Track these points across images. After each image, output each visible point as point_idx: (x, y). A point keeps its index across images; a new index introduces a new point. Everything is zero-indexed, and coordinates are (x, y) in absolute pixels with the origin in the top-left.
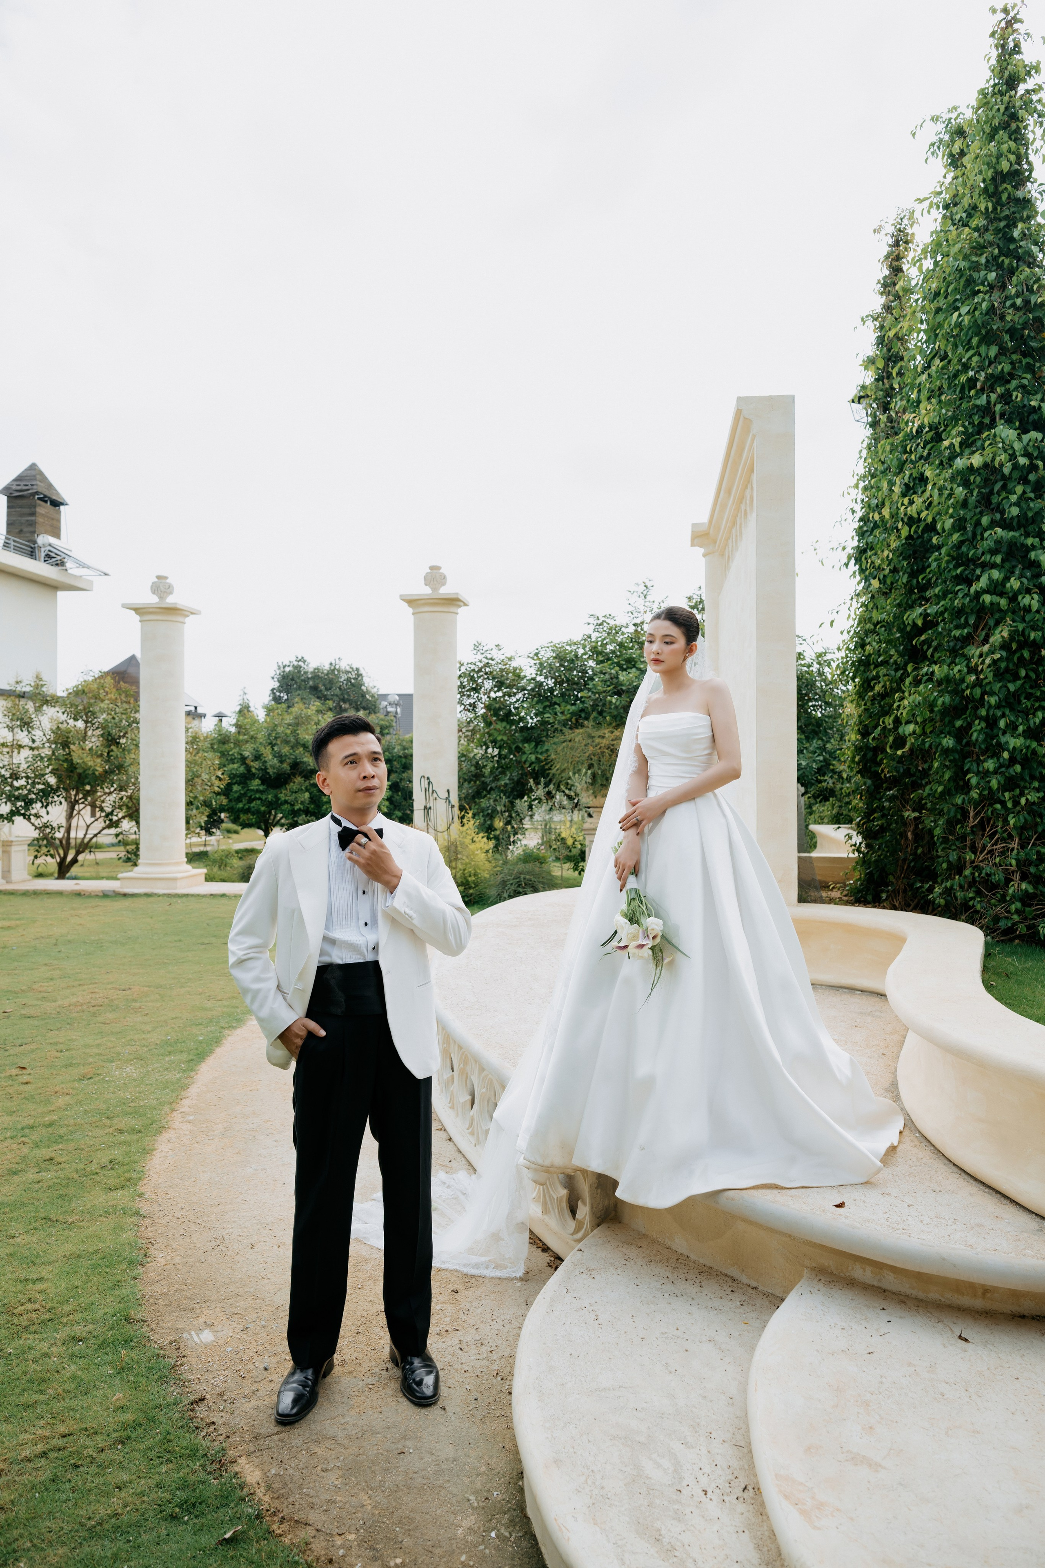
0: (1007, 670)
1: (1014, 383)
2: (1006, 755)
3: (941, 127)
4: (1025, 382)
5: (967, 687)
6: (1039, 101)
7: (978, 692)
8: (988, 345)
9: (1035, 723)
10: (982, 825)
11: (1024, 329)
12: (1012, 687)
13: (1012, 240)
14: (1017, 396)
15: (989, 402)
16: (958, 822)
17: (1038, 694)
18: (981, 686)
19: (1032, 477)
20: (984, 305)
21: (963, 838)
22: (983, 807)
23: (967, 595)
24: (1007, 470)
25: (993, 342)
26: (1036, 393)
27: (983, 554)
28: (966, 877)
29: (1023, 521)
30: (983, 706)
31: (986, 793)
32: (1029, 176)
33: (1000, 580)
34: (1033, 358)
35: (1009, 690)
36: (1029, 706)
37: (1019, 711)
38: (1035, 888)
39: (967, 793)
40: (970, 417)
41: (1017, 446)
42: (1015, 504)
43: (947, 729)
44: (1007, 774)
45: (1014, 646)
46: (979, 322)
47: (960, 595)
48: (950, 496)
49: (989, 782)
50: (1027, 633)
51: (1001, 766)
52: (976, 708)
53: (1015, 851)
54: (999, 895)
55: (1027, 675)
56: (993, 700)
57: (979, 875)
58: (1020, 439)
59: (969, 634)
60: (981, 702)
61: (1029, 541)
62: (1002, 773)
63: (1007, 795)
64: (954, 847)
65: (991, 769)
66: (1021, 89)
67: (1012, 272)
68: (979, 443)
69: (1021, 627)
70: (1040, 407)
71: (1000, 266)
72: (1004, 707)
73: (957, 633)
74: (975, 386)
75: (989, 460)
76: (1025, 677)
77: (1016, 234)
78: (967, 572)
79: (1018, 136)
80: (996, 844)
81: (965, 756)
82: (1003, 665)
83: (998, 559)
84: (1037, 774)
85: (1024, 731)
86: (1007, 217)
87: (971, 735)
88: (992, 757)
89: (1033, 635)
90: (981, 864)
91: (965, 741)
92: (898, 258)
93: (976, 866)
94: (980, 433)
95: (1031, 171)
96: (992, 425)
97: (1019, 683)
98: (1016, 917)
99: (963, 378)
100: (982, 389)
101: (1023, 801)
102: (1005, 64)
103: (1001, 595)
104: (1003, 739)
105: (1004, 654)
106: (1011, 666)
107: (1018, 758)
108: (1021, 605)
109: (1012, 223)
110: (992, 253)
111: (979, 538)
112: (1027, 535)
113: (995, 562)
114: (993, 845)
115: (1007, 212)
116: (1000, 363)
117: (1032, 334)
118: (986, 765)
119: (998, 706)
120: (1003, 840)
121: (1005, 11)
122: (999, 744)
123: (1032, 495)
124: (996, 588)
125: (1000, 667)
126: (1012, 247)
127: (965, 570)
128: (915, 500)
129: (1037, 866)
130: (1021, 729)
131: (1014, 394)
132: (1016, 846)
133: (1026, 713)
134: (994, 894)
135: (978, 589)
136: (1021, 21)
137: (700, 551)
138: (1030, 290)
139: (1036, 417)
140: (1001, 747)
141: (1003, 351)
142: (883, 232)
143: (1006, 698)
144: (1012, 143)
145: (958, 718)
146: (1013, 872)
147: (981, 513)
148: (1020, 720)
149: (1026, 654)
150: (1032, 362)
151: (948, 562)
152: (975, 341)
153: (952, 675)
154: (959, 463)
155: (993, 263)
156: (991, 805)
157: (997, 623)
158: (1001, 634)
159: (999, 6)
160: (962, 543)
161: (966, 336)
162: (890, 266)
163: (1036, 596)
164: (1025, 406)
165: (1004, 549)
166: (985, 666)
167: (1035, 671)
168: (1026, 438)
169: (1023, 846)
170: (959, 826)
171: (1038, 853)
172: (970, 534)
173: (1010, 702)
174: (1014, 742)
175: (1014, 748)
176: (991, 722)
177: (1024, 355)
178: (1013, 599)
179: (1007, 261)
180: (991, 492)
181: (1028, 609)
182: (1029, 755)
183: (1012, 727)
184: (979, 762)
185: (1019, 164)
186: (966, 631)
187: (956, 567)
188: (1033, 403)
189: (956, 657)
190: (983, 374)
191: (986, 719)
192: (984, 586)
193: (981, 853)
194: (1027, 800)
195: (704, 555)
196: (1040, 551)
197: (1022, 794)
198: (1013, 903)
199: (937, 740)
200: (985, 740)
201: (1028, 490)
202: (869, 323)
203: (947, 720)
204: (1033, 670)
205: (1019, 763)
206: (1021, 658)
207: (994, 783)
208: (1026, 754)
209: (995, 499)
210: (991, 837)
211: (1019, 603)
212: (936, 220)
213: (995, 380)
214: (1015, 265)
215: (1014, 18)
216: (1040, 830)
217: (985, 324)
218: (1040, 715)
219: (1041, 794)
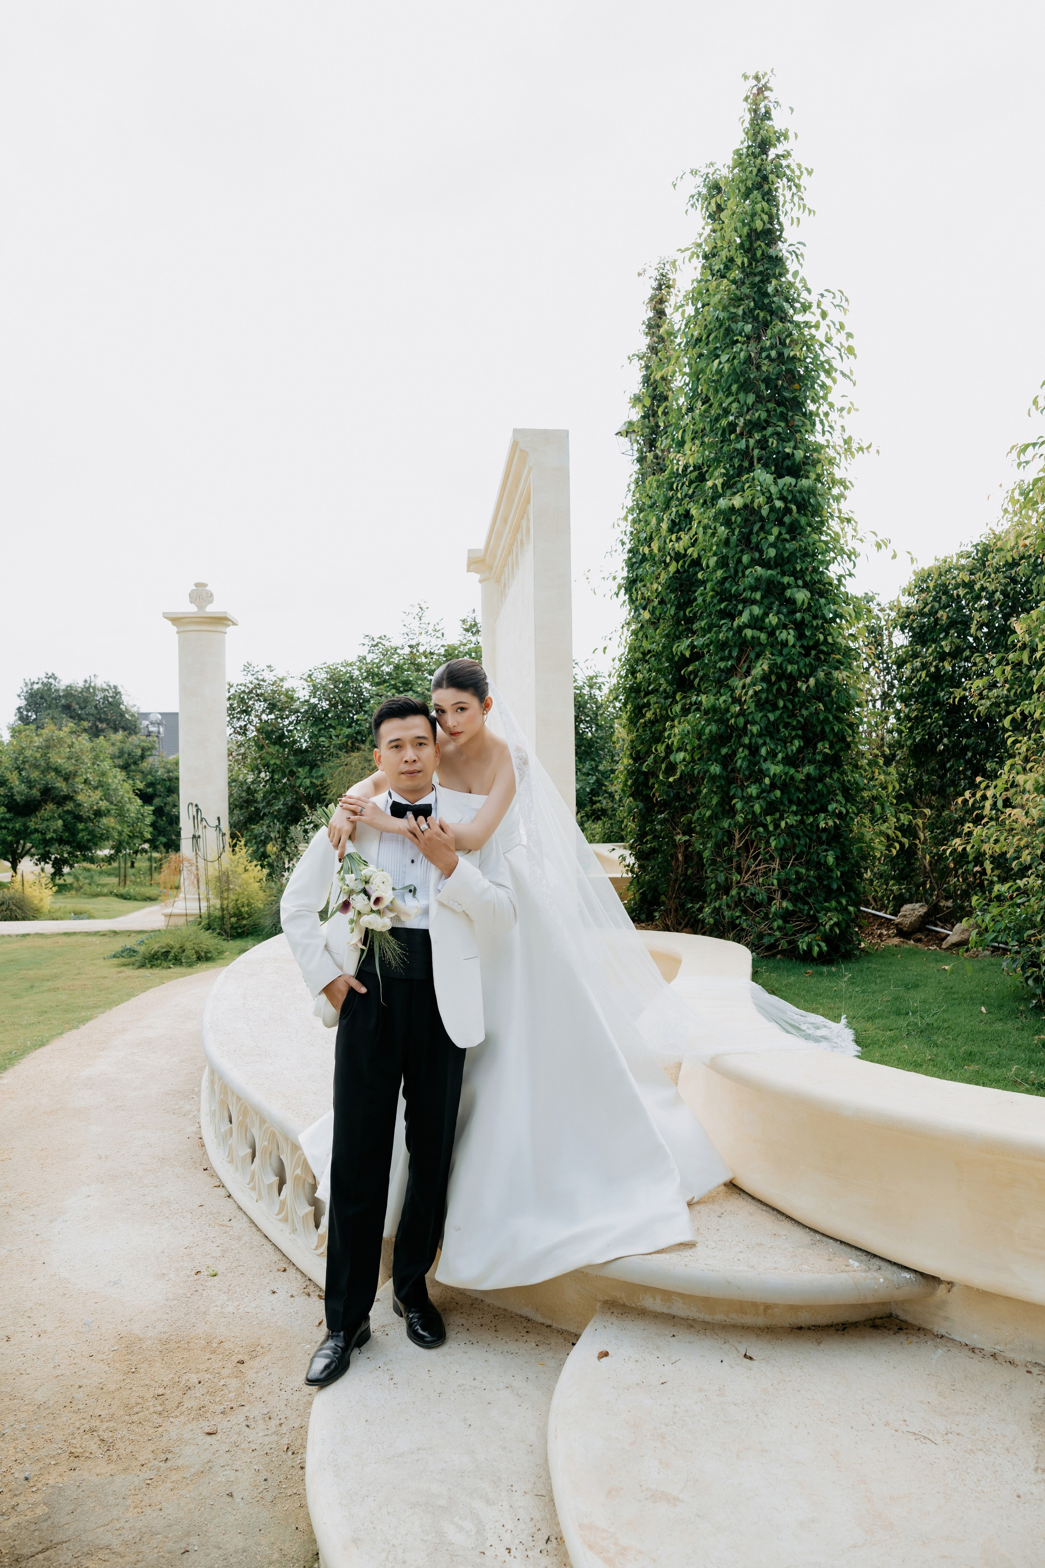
0: (767, 700)
1: (770, 430)
2: (767, 781)
3: (699, 180)
4: (780, 429)
5: (732, 717)
6: (788, 166)
7: (741, 721)
8: (747, 392)
9: (792, 751)
10: (746, 848)
11: (777, 379)
12: (772, 717)
13: (766, 294)
14: (773, 442)
15: (747, 447)
16: (725, 844)
17: (795, 723)
18: (744, 716)
19: (787, 519)
20: (742, 354)
21: (729, 860)
22: (748, 830)
23: (730, 629)
24: (765, 512)
25: (751, 390)
26: (789, 440)
27: (744, 590)
28: (732, 896)
29: (780, 561)
30: (746, 734)
31: (750, 817)
32: (780, 236)
33: (760, 616)
34: (786, 407)
35: (769, 719)
36: (787, 734)
37: (778, 740)
38: (795, 905)
39: (733, 817)
40: (731, 460)
41: (774, 489)
42: (772, 545)
43: (714, 756)
44: (768, 799)
45: (773, 678)
46: (738, 370)
47: (724, 629)
48: (713, 535)
49: (753, 806)
50: (784, 666)
51: (763, 791)
52: (740, 737)
53: (777, 871)
54: (762, 914)
55: (785, 706)
56: (755, 729)
57: (745, 894)
58: (776, 483)
59: (732, 666)
60: (744, 731)
61: (786, 580)
62: (764, 798)
63: (769, 818)
64: (721, 869)
65: (754, 795)
66: (772, 153)
67: (766, 325)
68: (739, 485)
69: (779, 660)
70: (793, 454)
71: (756, 319)
72: (765, 735)
73: (722, 665)
74: (735, 430)
75: (748, 501)
76: (783, 708)
77: (770, 289)
78: (730, 607)
79: (769, 197)
80: (759, 865)
81: (730, 781)
82: (764, 696)
83: (758, 596)
84: (795, 798)
85: (783, 758)
86: (761, 273)
87: (736, 762)
88: (755, 783)
89: (789, 668)
90: (746, 884)
91: (730, 767)
92: (661, 301)
93: (742, 886)
94: (739, 475)
95: (781, 231)
96: (751, 469)
97: (778, 713)
98: (777, 933)
99: (724, 422)
100: (742, 434)
101: (783, 824)
102: (757, 127)
103: (761, 629)
104: (765, 766)
105: (765, 685)
106: (771, 697)
107: (778, 783)
108: (779, 639)
109: (766, 280)
110: (748, 306)
111: (740, 575)
112: (783, 574)
113: (755, 599)
114: (756, 866)
115: (761, 268)
116: (757, 410)
117: (785, 385)
118: (749, 790)
119: (760, 735)
120: (765, 861)
121: (757, 78)
122: (761, 771)
123: (787, 537)
124: (756, 623)
125: (761, 698)
126: (766, 301)
127: (728, 605)
128: (682, 536)
129: (796, 885)
130: (780, 756)
131: (771, 440)
132: (777, 867)
133: (785, 741)
134: (758, 913)
135: (741, 624)
136: (772, 90)
137: (476, 577)
138: (783, 343)
139: (790, 463)
140: (763, 773)
141: (759, 398)
142: (648, 275)
143: (767, 727)
144: (764, 204)
145: (724, 745)
146: (775, 891)
147: (742, 551)
148: (779, 748)
149: (784, 686)
150: (785, 411)
151: (713, 597)
152: (734, 388)
153: (718, 705)
154: (722, 503)
155: (749, 315)
156: (754, 828)
157: (758, 656)
158: (761, 667)
159: (752, 73)
160: (725, 579)
161: (726, 383)
162: (655, 308)
163: (791, 631)
164: (779, 452)
165: (764, 586)
166: (748, 697)
167: (791, 701)
168: (781, 482)
169: (783, 866)
170: (726, 848)
171: (797, 873)
172: (732, 570)
173: (770, 731)
174: (775, 769)
175: (774, 774)
176: (754, 750)
177: (779, 404)
178: (772, 634)
179: (762, 315)
180: (751, 532)
181: (785, 644)
182: (787, 780)
183: (773, 754)
184: (743, 788)
185: (771, 223)
186: (730, 663)
187: (720, 602)
188: (787, 450)
189: (721, 687)
190: (742, 420)
191: (749, 747)
192: (746, 621)
193: (746, 873)
194: (786, 823)
195: (481, 581)
196: (795, 589)
197: (782, 818)
198: (775, 920)
199: (705, 767)
200: (748, 767)
201: (784, 532)
202: (635, 360)
203: (714, 747)
204: (789, 700)
205: (779, 789)
206: (780, 689)
207: (757, 808)
208: (785, 780)
209: (754, 539)
210: (755, 858)
211: (777, 638)
212: (696, 268)
213: (753, 426)
214: (769, 318)
215: (765, 86)
216: (798, 850)
217: (743, 373)
218: (797, 743)
219: (799, 818)
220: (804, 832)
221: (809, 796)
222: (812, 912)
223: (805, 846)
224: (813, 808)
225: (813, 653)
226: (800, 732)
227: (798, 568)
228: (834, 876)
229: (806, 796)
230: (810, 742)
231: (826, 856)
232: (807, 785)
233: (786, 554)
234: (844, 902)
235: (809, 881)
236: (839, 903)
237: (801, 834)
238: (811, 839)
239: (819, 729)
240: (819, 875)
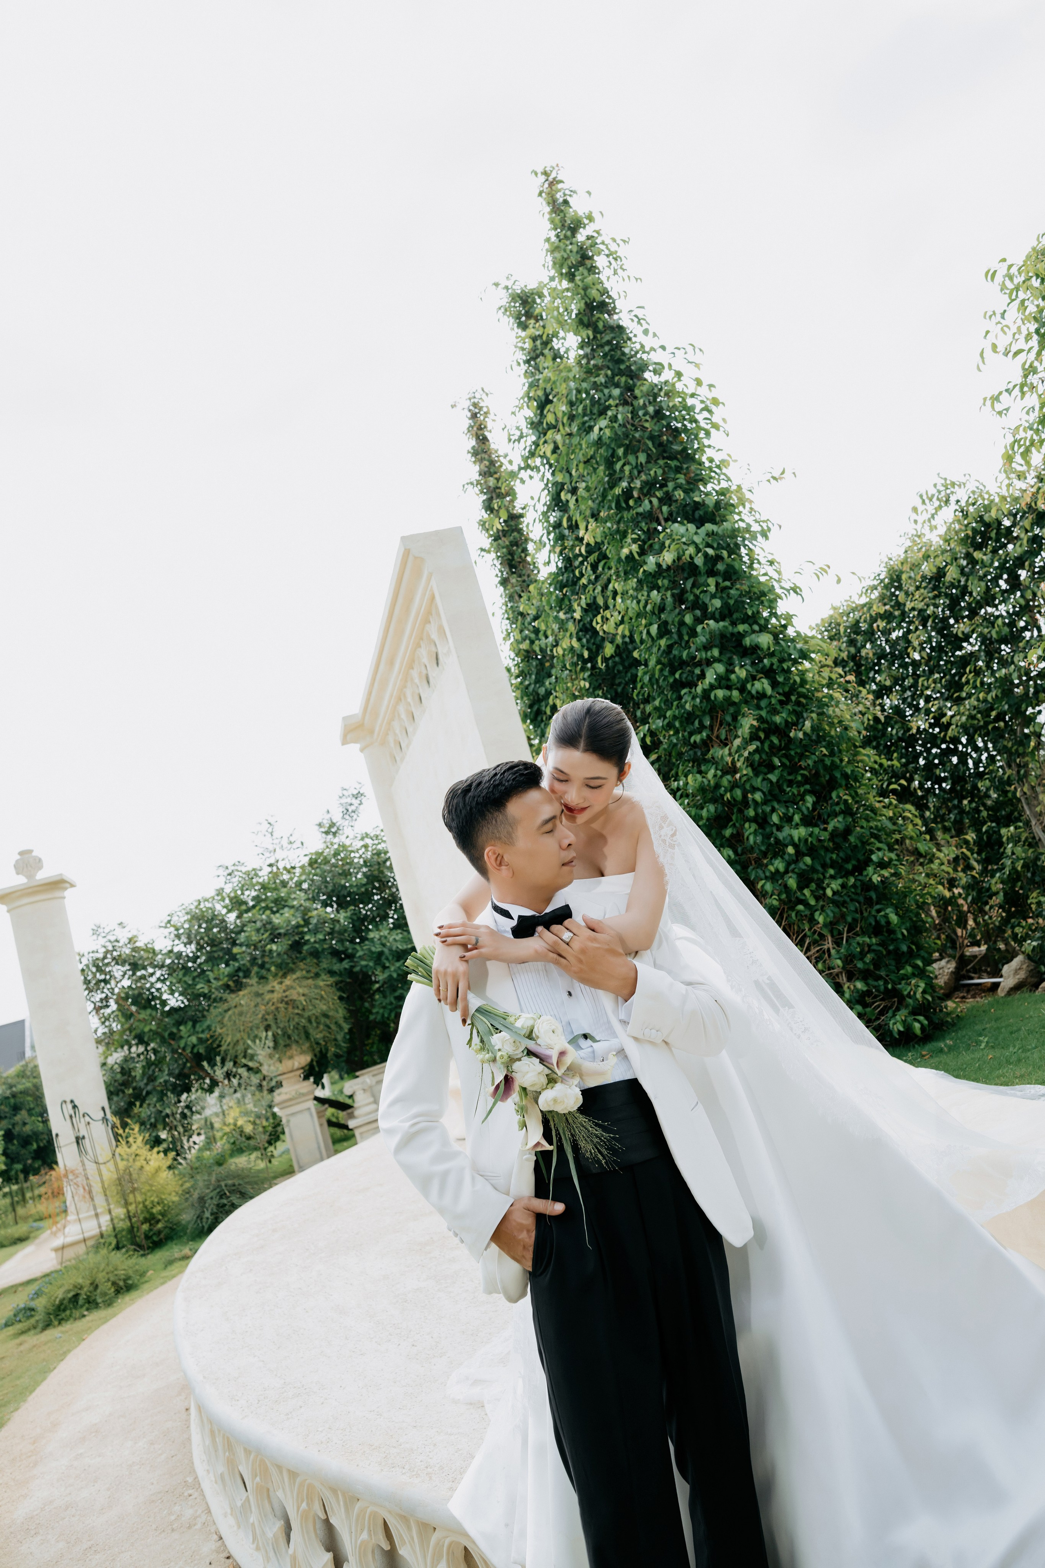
0: (762, 762)
1: (671, 485)
2: (791, 850)
4: (680, 482)
5: (726, 791)
6: (603, 243)
7: (738, 793)
8: (635, 453)
9: (808, 808)
11: (661, 435)
12: (773, 777)
14: (679, 494)
15: (652, 507)
17: (799, 778)
18: (740, 786)
19: (720, 567)
20: (619, 416)
25: (638, 451)
26: (694, 490)
27: (697, 652)
29: (728, 610)
30: (748, 806)
31: (784, 896)
32: (614, 308)
33: (724, 675)
34: (678, 460)
35: (771, 782)
36: (796, 792)
37: (786, 802)
38: (867, 984)
41: (698, 540)
42: (714, 596)
44: (796, 870)
45: (762, 735)
46: (620, 433)
47: (687, 698)
48: (646, 602)
50: (769, 719)
51: (788, 864)
52: (740, 811)
55: (782, 763)
56: (758, 796)
58: (697, 533)
59: (708, 736)
60: (745, 803)
61: (741, 628)
63: (807, 892)
66: (581, 237)
67: (630, 389)
68: (659, 544)
69: (763, 713)
70: (703, 501)
71: (617, 385)
72: (770, 801)
73: (696, 738)
74: (632, 497)
75: (676, 556)
76: (780, 766)
78: (686, 675)
79: (593, 273)
82: (757, 757)
85: (801, 819)
86: (609, 343)
87: (748, 838)
88: (775, 856)
89: (775, 720)
92: (480, 429)
95: (614, 302)
97: (777, 772)
99: (617, 491)
100: (641, 497)
101: (830, 892)
103: (731, 687)
104: (781, 836)
105: (758, 743)
107: (805, 849)
108: (754, 692)
110: (607, 376)
111: (688, 636)
112: (734, 624)
113: (712, 657)
115: (608, 338)
116: (651, 469)
117: (671, 439)
118: (771, 868)
119: (765, 802)
120: (815, 942)
121: (546, 173)
122: (777, 841)
123: (728, 583)
124: (723, 682)
125: (756, 760)
126: (622, 366)
127: (683, 673)
129: (862, 959)
130: (797, 818)
131: (676, 493)
132: (830, 945)
133: (795, 801)
135: (705, 687)
136: (561, 182)
137: (355, 747)
139: (701, 513)
140: (782, 843)
141: (650, 457)
143: (770, 792)
145: (725, 827)
146: (837, 975)
147: (681, 613)
148: (792, 810)
149: (775, 741)
150: (678, 464)
151: (660, 671)
152: (620, 452)
153: (706, 783)
155: (611, 382)
156: (792, 908)
157: (737, 716)
158: (747, 723)
159: (540, 170)
160: (670, 647)
161: (607, 451)
163: (765, 681)
165: (717, 642)
166: (742, 762)
167: (786, 756)
168: (702, 531)
169: (838, 943)
171: (857, 944)
172: (675, 636)
173: (774, 794)
174: (800, 833)
175: (799, 839)
176: (762, 821)
177: (670, 458)
178: (744, 688)
179: (623, 379)
180: (684, 591)
181: (762, 695)
182: (814, 842)
183: (787, 819)
184: (763, 867)
186: (704, 735)
187: (672, 673)
188: (696, 499)
189: (699, 766)
190: (637, 482)
191: (754, 820)
192: (713, 681)
194: (832, 889)
195: (362, 750)
196: (753, 636)
197: (821, 887)
200: (762, 842)
201: (720, 581)
205: (807, 855)
206: (772, 746)
208: (811, 843)
209: (691, 597)
211: (750, 692)
213: (649, 488)
214: (631, 382)
215: (554, 179)
216: (849, 919)
217: (626, 436)
218: (810, 800)
219: (840, 881)
220: (849, 896)
221: (842, 854)
222: (890, 986)
223: (856, 911)
224: (849, 867)
225: (793, 698)
226: (808, 787)
227: (750, 613)
228: (900, 936)
229: (838, 855)
230: (822, 796)
231: (886, 916)
232: (834, 843)
233: (732, 602)
234: (919, 963)
235: (874, 951)
236: (915, 967)
237: (848, 900)
238: (859, 903)
239: (827, 777)
240: (883, 941)
